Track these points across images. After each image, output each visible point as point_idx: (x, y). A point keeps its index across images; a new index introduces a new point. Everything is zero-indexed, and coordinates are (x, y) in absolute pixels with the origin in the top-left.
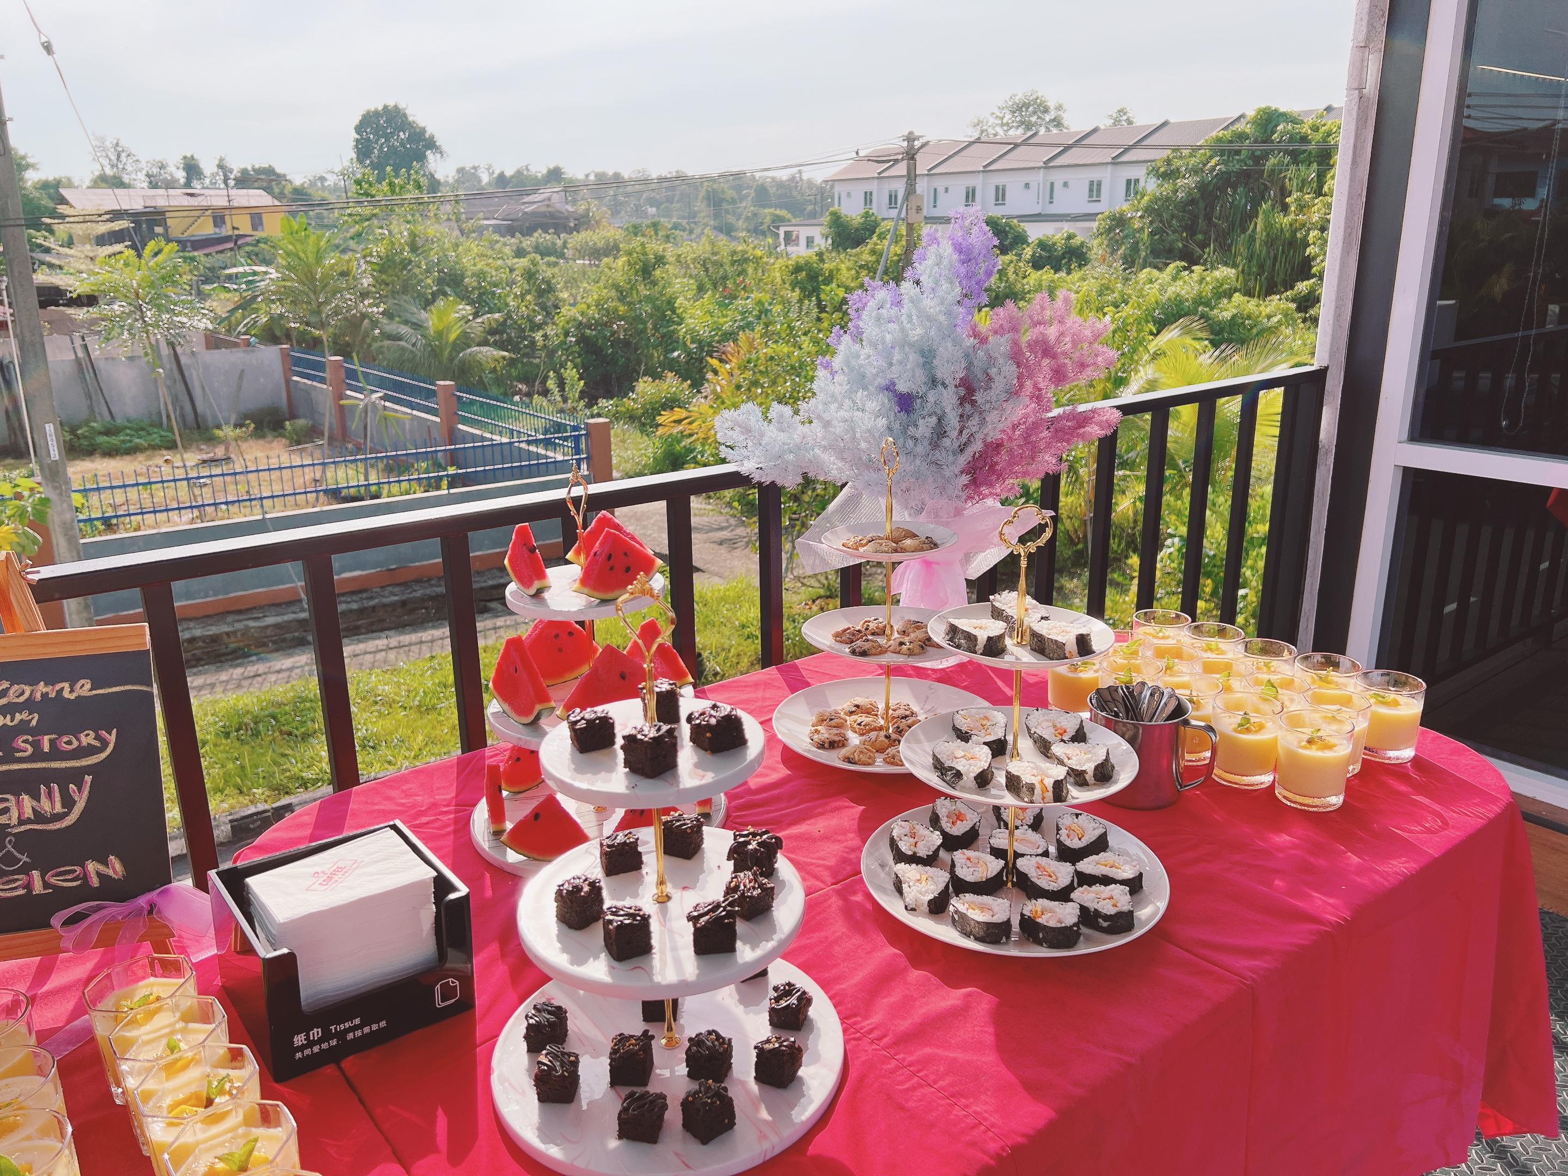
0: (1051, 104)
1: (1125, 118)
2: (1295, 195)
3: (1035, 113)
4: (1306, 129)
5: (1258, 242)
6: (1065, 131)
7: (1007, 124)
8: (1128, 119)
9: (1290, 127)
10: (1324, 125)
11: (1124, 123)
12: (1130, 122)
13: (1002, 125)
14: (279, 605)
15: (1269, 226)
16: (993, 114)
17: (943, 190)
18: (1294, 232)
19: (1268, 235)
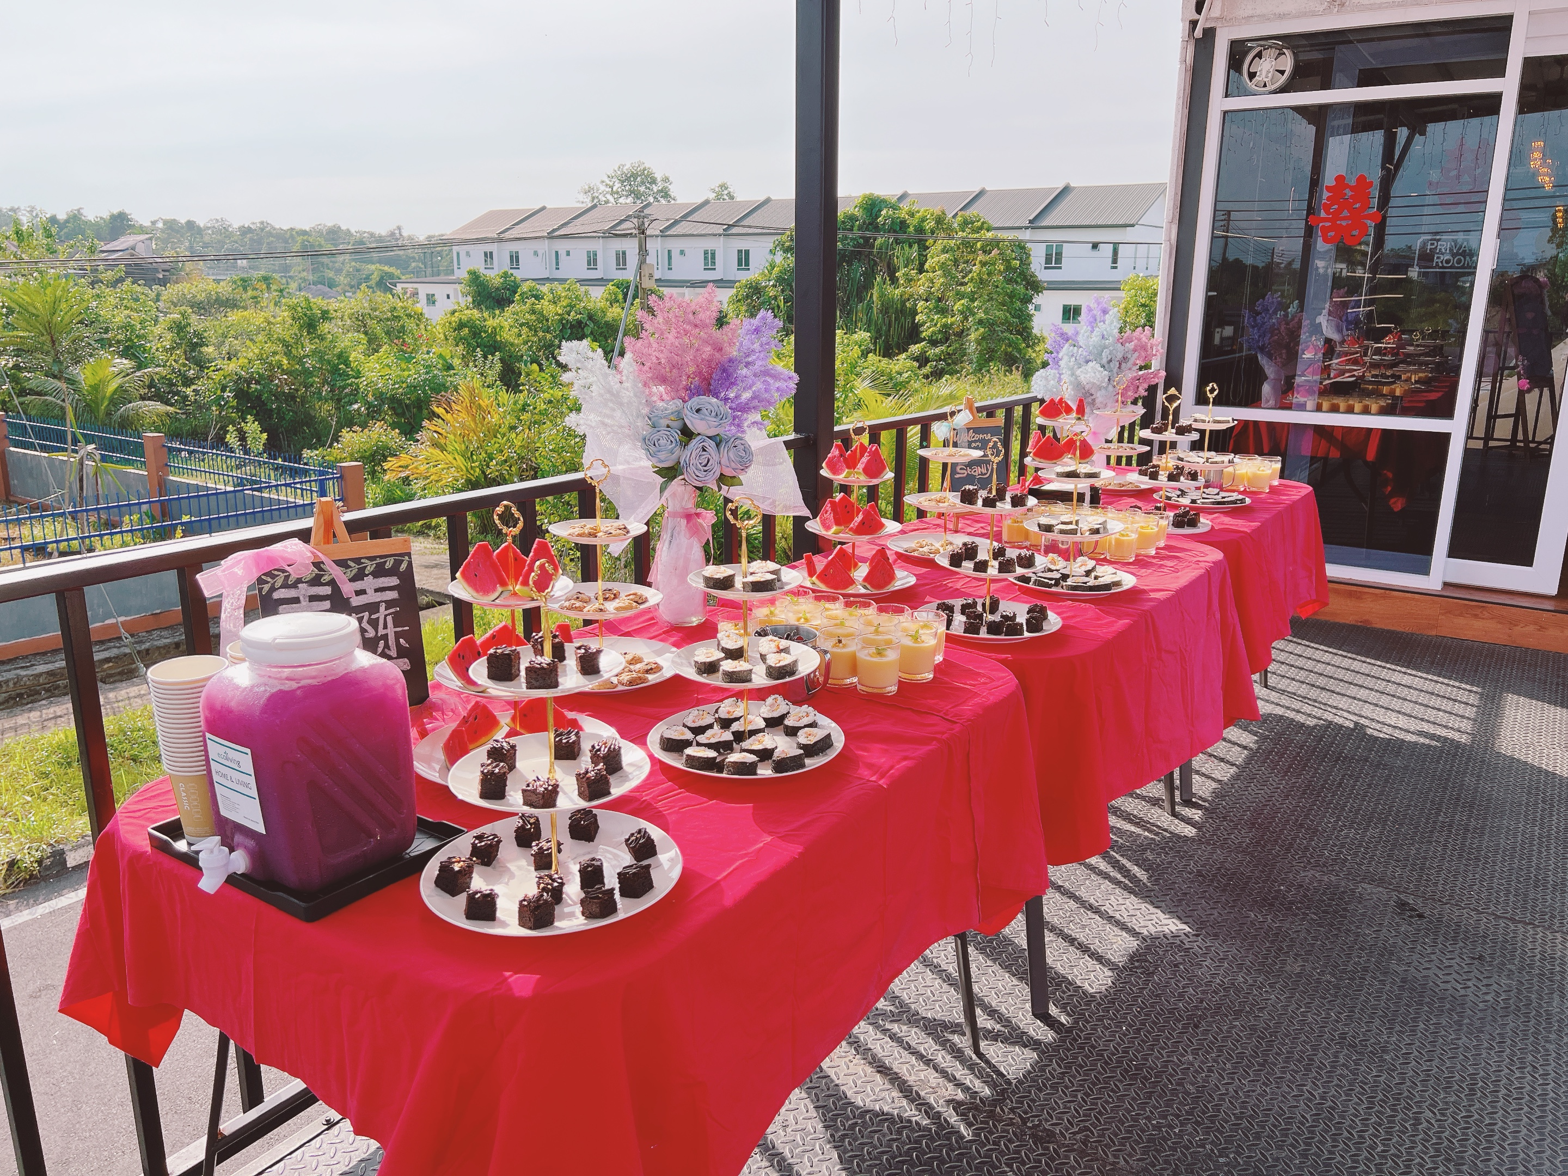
0: (658, 176)
1: (726, 192)
2: (903, 271)
3: (643, 183)
4: (903, 215)
5: (875, 309)
6: (673, 202)
7: (617, 193)
8: (729, 193)
9: (891, 212)
10: (918, 212)
11: (725, 197)
12: (732, 198)
13: (612, 193)
14: (44, 654)
15: (882, 296)
16: (603, 182)
17: (565, 253)
18: (903, 303)
19: (882, 304)
